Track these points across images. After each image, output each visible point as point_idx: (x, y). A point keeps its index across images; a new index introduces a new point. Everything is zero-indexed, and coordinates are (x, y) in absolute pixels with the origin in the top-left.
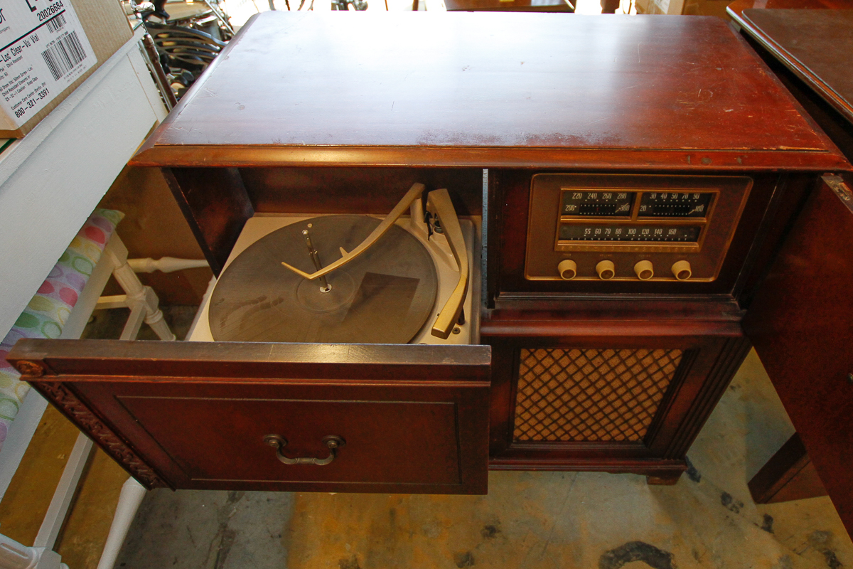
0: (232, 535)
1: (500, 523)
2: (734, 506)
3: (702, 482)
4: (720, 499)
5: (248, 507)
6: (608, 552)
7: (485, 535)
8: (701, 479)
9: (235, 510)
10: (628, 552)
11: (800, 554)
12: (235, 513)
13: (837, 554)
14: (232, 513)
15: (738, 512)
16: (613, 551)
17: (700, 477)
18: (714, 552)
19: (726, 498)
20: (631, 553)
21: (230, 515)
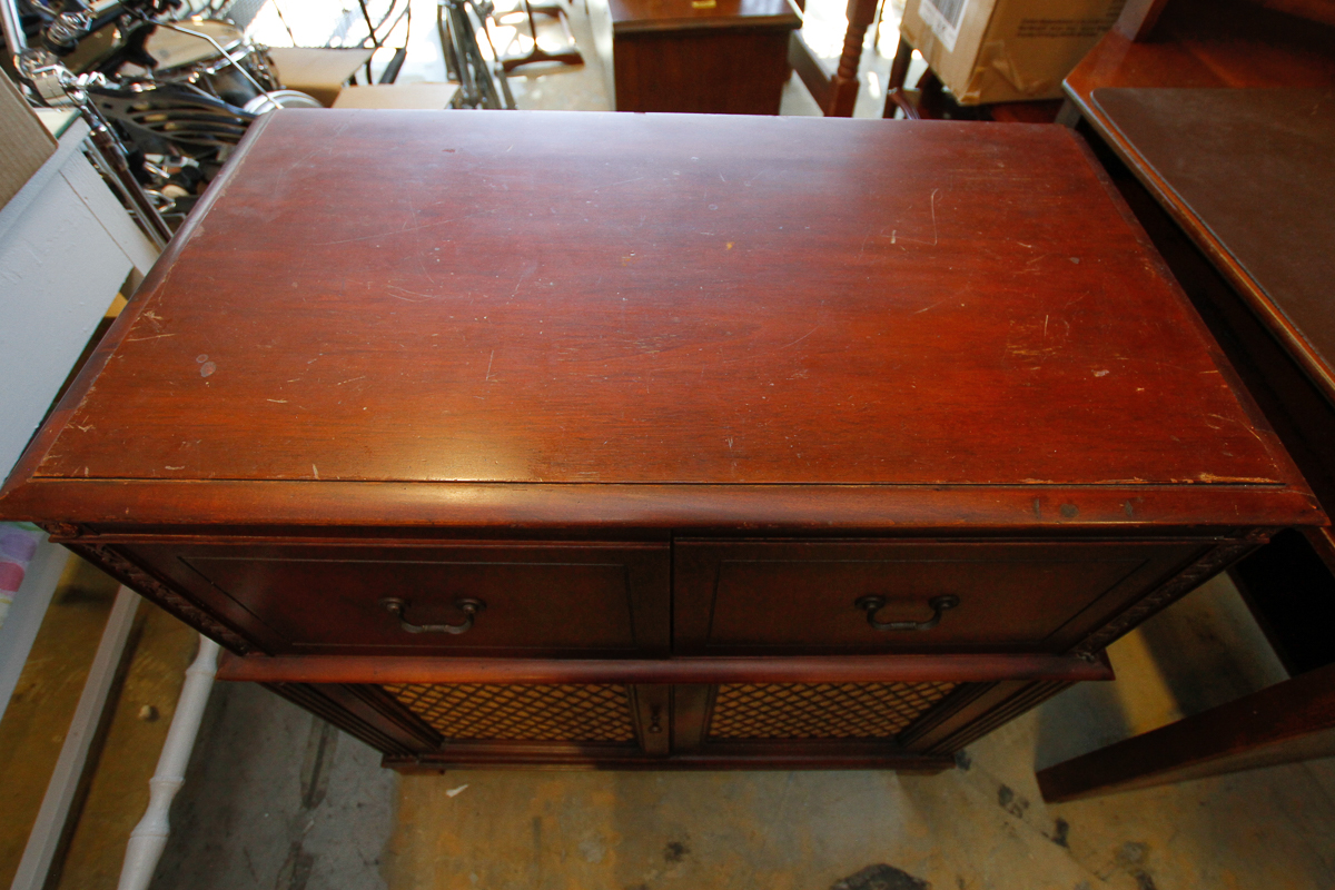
0: (309, 860)
1: (688, 838)
2: (1016, 806)
3: (973, 770)
4: (996, 796)
5: (330, 816)
6: (839, 881)
7: (668, 858)
8: (971, 766)
9: (312, 823)
10: (867, 881)
11: (1103, 879)
12: (313, 827)
13: (1154, 879)
14: (308, 826)
15: (1020, 816)
16: (847, 880)
17: (969, 761)
18: (986, 879)
19: (1004, 794)
20: (871, 883)
21: (305, 831)
